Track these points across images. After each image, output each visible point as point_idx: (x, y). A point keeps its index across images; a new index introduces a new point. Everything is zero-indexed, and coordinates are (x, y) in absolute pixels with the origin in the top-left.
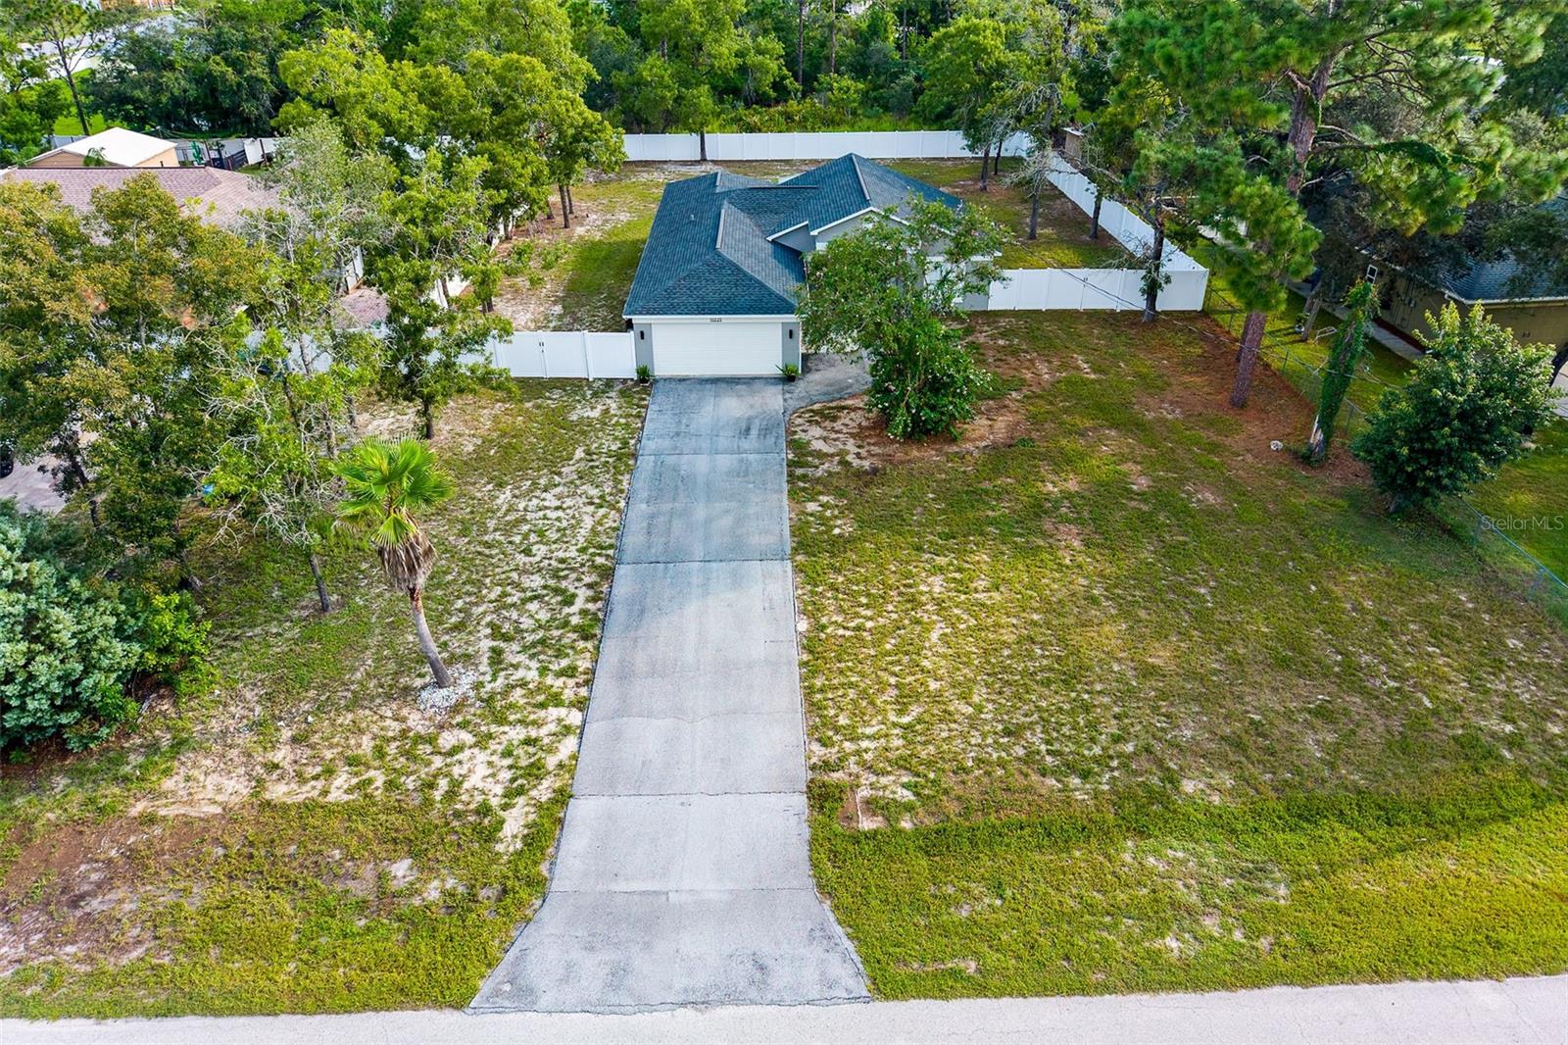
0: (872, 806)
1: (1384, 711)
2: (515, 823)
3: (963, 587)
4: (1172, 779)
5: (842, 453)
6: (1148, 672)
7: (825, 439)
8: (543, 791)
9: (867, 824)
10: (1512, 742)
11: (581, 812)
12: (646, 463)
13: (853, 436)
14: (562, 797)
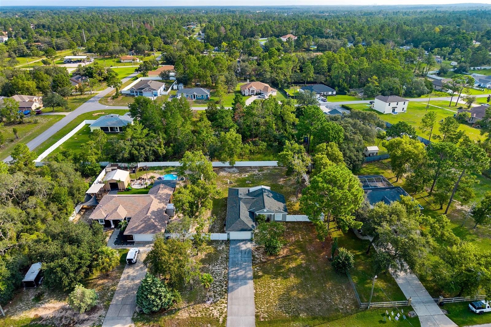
0: (263, 318)
1: (327, 305)
2: (221, 320)
3: (276, 285)
4: (299, 314)
5: (260, 258)
6: (299, 299)
7: (258, 254)
8: (224, 316)
9: (262, 320)
10: (342, 309)
11: (229, 318)
12: (231, 260)
13: (262, 254)
14: (226, 316)
